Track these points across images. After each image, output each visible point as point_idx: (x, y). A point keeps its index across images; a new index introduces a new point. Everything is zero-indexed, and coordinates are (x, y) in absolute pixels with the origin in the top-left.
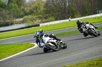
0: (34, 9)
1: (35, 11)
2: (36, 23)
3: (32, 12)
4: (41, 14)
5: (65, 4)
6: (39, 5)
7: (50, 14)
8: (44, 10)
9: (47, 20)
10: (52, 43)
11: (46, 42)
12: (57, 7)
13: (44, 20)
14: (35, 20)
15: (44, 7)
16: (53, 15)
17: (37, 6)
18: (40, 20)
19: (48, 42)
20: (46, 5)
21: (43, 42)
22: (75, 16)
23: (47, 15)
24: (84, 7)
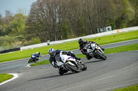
0: (12, 27)
1: (13, 30)
2: (15, 45)
3: (10, 31)
4: (21, 33)
5: (54, 20)
6: (19, 21)
7: (35, 34)
8: (27, 28)
9: (30, 41)
10: (72, 62)
13: (26, 42)
14: (13, 42)
15: (26, 25)
16: (37, 35)
17: (17, 22)
18: (21, 42)
19: (67, 61)
20: (29, 21)
21: (61, 60)
22: (68, 36)
23: (30, 35)
24: (79, 24)
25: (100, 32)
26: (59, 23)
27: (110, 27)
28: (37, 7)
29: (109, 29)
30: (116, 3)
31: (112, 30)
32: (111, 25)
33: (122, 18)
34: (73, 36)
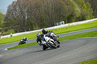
4: (1, 27)
5: (24, 17)
7: (10, 27)
8: (5, 23)
9: (7, 32)
11: (47, 41)
12: (17, 20)
13: (5, 33)
15: (4, 20)
16: (12, 28)
20: (6, 18)
22: (34, 28)
23: (7, 28)
24: (42, 20)
25: (56, 25)
26: (28, 19)
27: (63, 22)
28: (12, 8)
29: (62, 23)
30: (67, 5)
31: (65, 24)
32: (64, 20)
33: (72, 16)
34: (38, 28)
